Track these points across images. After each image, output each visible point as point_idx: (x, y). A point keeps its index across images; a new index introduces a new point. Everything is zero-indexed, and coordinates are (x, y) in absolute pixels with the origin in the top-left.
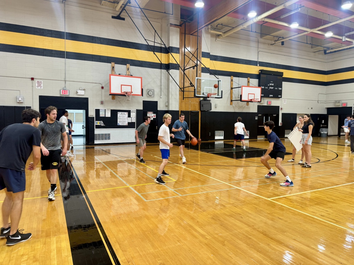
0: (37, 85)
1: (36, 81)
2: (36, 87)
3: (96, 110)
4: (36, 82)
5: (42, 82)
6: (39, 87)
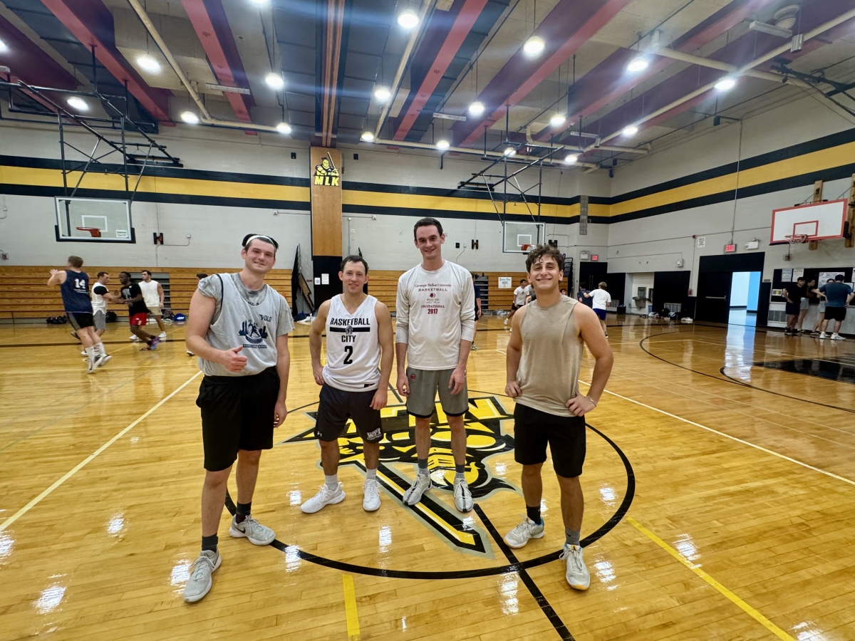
0: (699, 243)
2: (698, 246)
3: (776, 270)
4: (699, 239)
5: (705, 238)
6: (702, 246)
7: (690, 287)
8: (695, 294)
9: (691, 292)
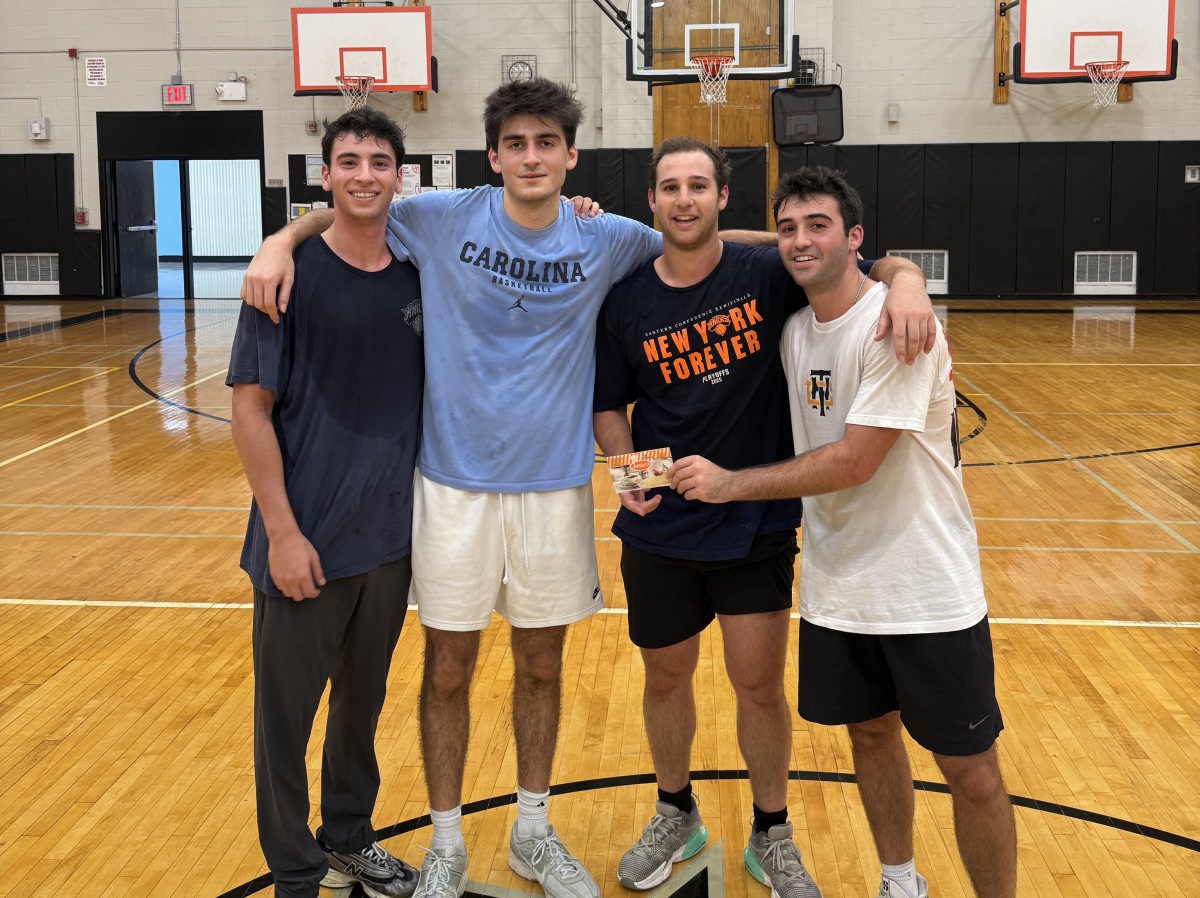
0: (88, 74)
1: (85, 59)
2: (88, 81)
3: (292, 158)
4: (87, 62)
5: (104, 61)
6: (96, 82)
7: (78, 204)
8: (94, 222)
9: (83, 217)
